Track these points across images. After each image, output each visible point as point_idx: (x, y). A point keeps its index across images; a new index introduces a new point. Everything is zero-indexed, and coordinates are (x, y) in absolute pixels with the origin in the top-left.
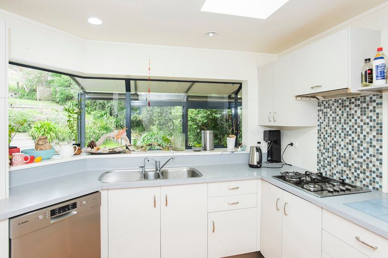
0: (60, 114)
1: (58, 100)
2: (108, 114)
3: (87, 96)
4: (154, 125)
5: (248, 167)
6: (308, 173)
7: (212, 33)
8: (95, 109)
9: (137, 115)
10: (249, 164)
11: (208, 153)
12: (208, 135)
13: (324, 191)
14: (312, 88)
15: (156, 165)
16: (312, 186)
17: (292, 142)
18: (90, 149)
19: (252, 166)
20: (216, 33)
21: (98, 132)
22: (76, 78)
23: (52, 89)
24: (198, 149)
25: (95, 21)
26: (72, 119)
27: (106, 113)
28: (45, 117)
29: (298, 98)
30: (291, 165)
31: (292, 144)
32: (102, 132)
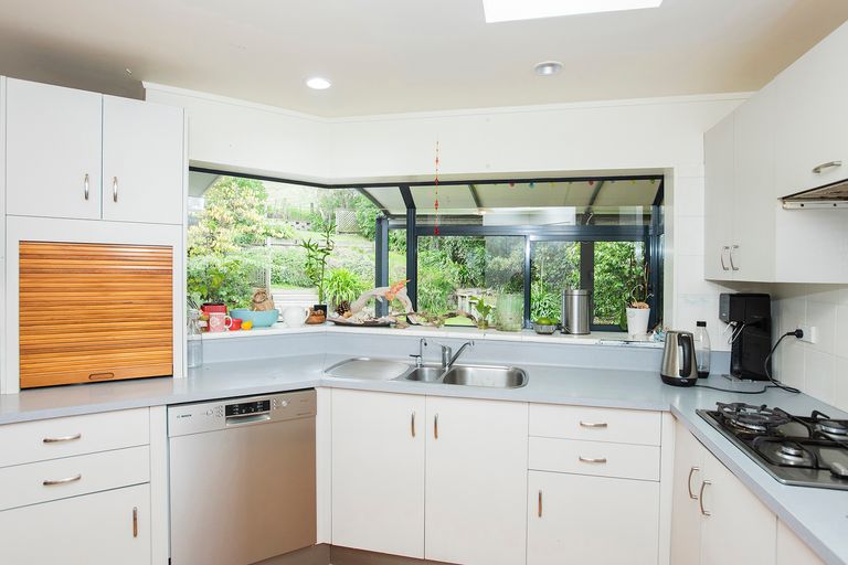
0: (365, 256)
1: (366, 231)
2: (449, 259)
3: (391, 223)
4: (538, 279)
5: (660, 382)
6: (819, 416)
7: (552, 65)
8: (427, 248)
9: (501, 260)
10: (662, 376)
11: (574, 340)
12: (576, 299)
13: (821, 472)
14: (817, 170)
15: (444, 355)
16: (792, 451)
17: (799, 328)
18: (337, 314)
19: (668, 380)
20: (560, 66)
21: (426, 291)
22: (367, 189)
23: (357, 213)
24: (544, 329)
25: (318, 83)
26: (313, 261)
27: (445, 256)
28: (342, 261)
29: (788, 204)
30: (797, 391)
31: (799, 334)
32: (435, 291)
